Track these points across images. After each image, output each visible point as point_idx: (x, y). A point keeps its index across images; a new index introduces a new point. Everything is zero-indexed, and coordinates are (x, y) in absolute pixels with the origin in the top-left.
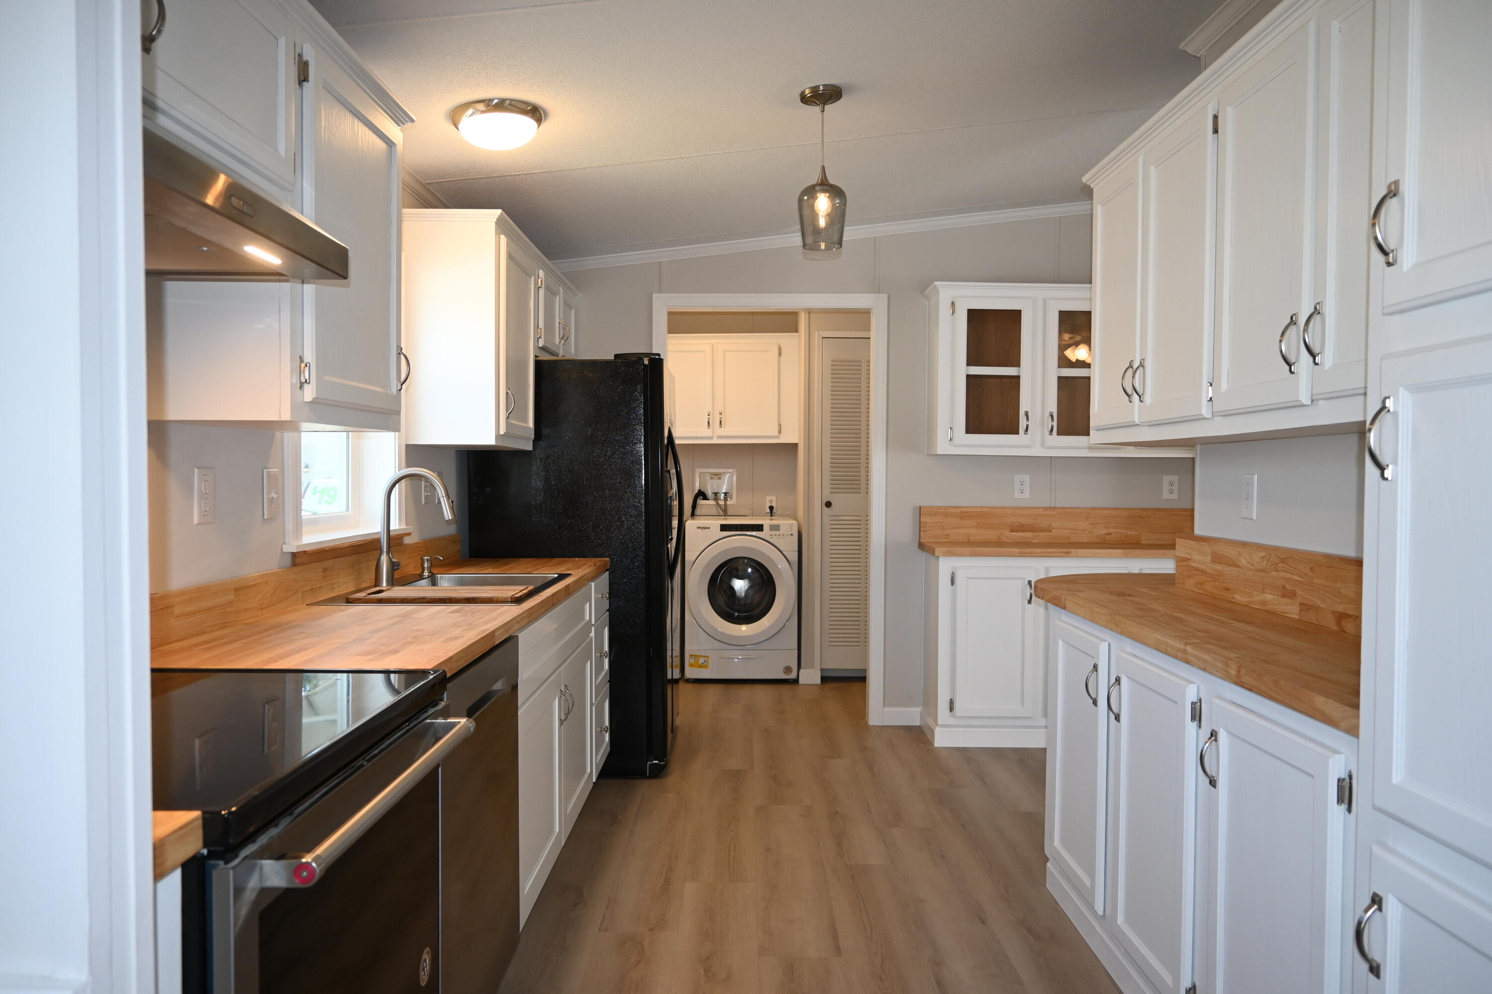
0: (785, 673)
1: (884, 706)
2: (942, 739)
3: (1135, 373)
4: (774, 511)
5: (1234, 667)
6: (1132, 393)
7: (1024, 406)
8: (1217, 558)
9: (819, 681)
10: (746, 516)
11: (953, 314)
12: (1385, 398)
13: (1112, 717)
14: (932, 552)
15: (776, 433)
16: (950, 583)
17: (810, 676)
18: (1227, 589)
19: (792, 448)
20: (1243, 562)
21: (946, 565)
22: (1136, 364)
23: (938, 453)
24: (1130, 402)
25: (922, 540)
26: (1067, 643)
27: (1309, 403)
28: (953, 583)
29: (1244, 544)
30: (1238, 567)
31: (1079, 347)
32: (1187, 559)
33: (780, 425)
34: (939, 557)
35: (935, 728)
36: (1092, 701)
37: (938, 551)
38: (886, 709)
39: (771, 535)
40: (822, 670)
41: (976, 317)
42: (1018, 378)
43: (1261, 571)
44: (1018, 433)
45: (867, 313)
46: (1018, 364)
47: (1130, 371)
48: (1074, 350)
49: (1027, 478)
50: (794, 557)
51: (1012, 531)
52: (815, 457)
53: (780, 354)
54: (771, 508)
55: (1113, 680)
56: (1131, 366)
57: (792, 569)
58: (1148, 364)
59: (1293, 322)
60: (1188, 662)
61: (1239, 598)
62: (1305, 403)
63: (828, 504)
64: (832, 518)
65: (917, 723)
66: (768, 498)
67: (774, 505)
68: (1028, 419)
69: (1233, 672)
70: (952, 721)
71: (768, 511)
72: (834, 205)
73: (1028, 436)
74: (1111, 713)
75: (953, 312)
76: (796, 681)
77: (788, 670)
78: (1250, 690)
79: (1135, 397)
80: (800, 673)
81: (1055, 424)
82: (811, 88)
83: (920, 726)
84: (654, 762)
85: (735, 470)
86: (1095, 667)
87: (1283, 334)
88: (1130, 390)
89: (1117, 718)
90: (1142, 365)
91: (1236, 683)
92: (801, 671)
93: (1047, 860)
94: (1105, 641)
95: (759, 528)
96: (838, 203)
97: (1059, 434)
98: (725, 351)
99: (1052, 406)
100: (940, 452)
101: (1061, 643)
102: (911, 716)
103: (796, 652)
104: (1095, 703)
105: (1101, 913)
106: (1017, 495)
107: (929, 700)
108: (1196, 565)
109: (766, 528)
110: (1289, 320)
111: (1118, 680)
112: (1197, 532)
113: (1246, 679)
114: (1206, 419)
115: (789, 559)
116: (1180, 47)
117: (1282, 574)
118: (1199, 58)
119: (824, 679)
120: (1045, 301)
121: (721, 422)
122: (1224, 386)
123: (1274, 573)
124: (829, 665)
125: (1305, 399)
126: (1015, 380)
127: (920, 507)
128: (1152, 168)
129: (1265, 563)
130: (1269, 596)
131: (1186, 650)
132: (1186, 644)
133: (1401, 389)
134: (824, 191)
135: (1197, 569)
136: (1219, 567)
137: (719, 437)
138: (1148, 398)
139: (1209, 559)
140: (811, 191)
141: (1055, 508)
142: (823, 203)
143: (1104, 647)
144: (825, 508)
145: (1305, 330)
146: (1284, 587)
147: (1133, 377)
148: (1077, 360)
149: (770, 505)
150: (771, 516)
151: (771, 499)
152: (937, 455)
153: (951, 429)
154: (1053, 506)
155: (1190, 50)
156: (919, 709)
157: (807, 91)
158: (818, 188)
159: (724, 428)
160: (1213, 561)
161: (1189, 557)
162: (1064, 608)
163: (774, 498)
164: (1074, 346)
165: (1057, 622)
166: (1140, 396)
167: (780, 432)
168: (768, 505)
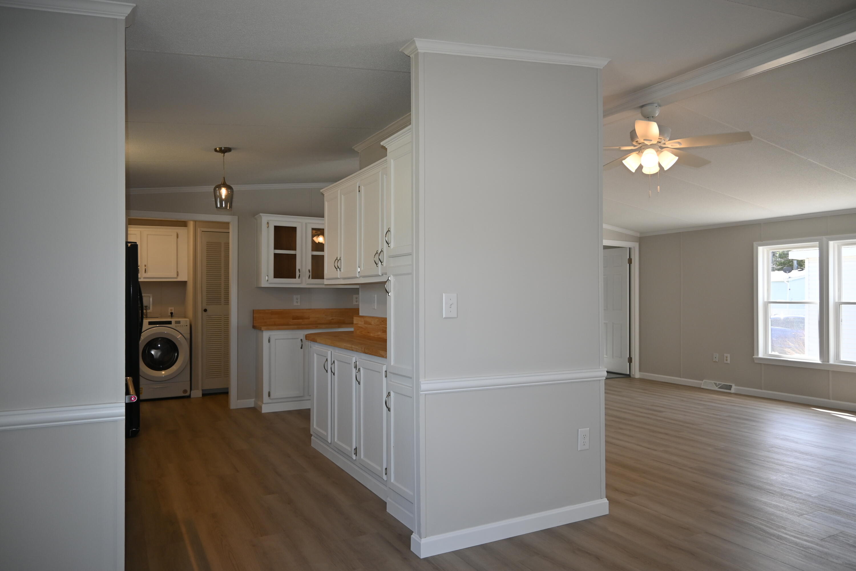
0: (183, 393)
1: (238, 400)
2: (266, 409)
3: (338, 261)
4: (173, 314)
5: (363, 348)
6: (337, 268)
7: (298, 267)
8: (366, 323)
9: (201, 396)
10: (158, 318)
11: (268, 228)
12: (389, 277)
13: (332, 374)
14: (260, 329)
15: (175, 276)
16: (268, 342)
17: (197, 394)
18: (368, 333)
19: (184, 284)
20: (373, 323)
21: (266, 334)
22: (339, 259)
23: (262, 286)
24: (337, 271)
25: (254, 324)
26: (318, 354)
27: (381, 275)
28: (269, 342)
29: (373, 317)
30: (371, 324)
31: (319, 237)
32: (357, 324)
33: (178, 272)
34: (263, 331)
35: (262, 405)
36: (326, 371)
37: (263, 328)
38: (238, 401)
39: (176, 326)
40: (203, 390)
41: (277, 229)
42: (295, 255)
43: (378, 325)
44: (295, 278)
45: (228, 223)
46: (295, 250)
47: (337, 261)
48: (318, 237)
49: (299, 296)
50: (188, 336)
51: (293, 319)
52: (199, 287)
53: (178, 237)
54: (172, 313)
55: (332, 362)
56: (337, 259)
57: (186, 341)
58: (342, 259)
59: (377, 253)
60: (352, 350)
61: (372, 335)
62: (380, 275)
63: (205, 310)
64: (207, 317)
65: (252, 405)
66: (170, 308)
67: (173, 311)
68: (300, 272)
69: (363, 350)
70: (270, 401)
71: (170, 314)
72: (228, 193)
73: (300, 279)
74: (332, 373)
75: (268, 227)
76: (189, 397)
77: (185, 391)
78: (367, 354)
79: (338, 269)
80: (191, 392)
81: (311, 274)
82: (219, 148)
83: (254, 407)
84: (133, 429)
85: (152, 295)
86: (327, 360)
87: (375, 256)
88: (337, 267)
89: (334, 374)
90: (340, 259)
91: (364, 353)
92: (192, 392)
93: (311, 435)
94: (330, 350)
95: (170, 323)
96: (229, 191)
97: (312, 278)
98: (148, 235)
99: (310, 267)
100: (263, 286)
101: (315, 355)
102: (250, 403)
103: (189, 382)
104: (327, 371)
105: (330, 442)
106: (295, 304)
107: (258, 394)
108: (360, 326)
109: (173, 323)
110: (376, 252)
111: (334, 362)
112: (360, 314)
113: (366, 351)
114: (358, 278)
115: (186, 337)
116: (353, 148)
117: (382, 326)
118: (358, 153)
119: (203, 395)
120: (306, 224)
121: (145, 270)
122: (362, 269)
123: (380, 325)
124: (206, 387)
125: (380, 274)
126: (294, 256)
127: (253, 310)
128: (342, 196)
129: (378, 323)
130: (379, 333)
131: (352, 347)
132: (352, 345)
133: (391, 275)
134: (225, 187)
135: (360, 327)
136: (366, 325)
137: (144, 278)
138: (342, 270)
139: (363, 323)
140: (219, 187)
141: (311, 309)
142: (224, 192)
143: (329, 352)
144: (203, 312)
145: (379, 255)
146: (383, 329)
147: (338, 263)
148: (319, 242)
149: (171, 312)
150: (172, 317)
151: (171, 309)
152: (261, 287)
153: (268, 276)
154: (310, 308)
155: (356, 149)
156: (253, 400)
157: (218, 149)
158: (222, 186)
159: (147, 273)
160: (364, 324)
161: (357, 323)
162: (316, 342)
163: (173, 308)
164: (317, 236)
165: (314, 348)
166: (340, 269)
167: (178, 275)
168: (170, 312)
